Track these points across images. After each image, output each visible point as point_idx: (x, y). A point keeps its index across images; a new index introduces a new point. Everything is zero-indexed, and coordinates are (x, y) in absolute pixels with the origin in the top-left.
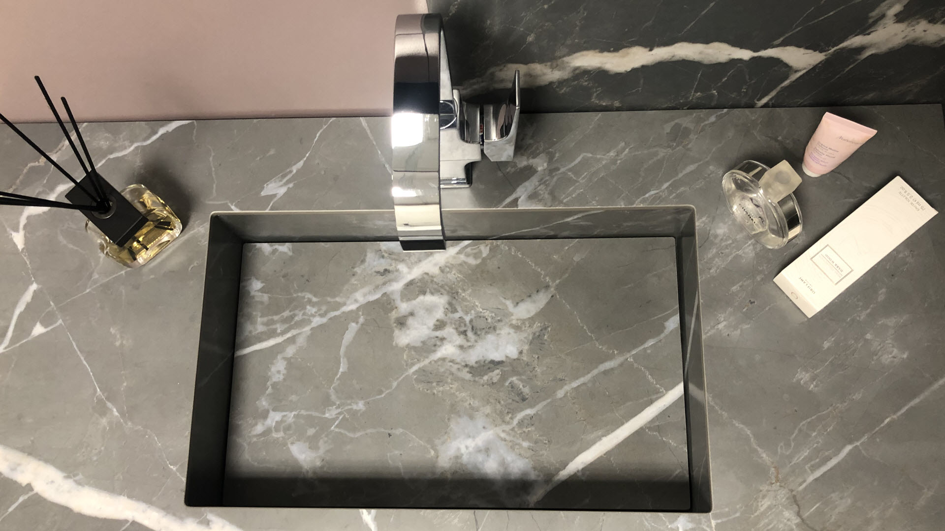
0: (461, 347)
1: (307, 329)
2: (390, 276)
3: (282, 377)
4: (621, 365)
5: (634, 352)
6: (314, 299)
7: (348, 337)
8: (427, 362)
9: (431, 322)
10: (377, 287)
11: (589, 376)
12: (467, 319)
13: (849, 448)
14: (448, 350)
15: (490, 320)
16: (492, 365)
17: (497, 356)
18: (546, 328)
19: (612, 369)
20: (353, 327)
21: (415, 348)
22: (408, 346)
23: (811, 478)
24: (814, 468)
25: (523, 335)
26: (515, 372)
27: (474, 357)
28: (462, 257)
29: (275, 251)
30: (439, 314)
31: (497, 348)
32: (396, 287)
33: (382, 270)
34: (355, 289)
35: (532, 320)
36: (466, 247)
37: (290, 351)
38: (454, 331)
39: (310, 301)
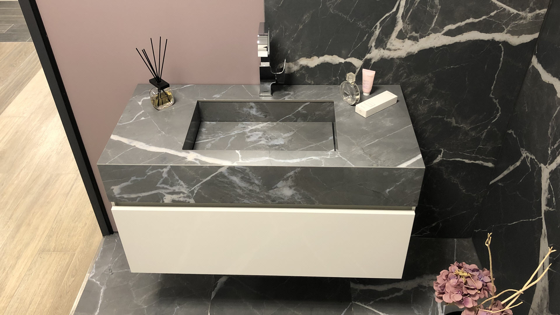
0: (266, 142)
1: (219, 138)
2: (246, 128)
3: (209, 147)
4: (316, 146)
5: (319, 143)
6: (222, 132)
7: (231, 140)
8: (256, 144)
9: (258, 137)
10: (241, 130)
11: (306, 148)
12: (269, 136)
13: (377, 140)
14: (262, 142)
15: (276, 137)
16: (276, 145)
17: (277, 144)
18: (293, 139)
19: (313, 146)
20: (233, 138)
21: (252, 142)
22: (250, 141)
23: (367, 145)
24: (367, 143)
25: (286, 140)
26: (282, 147)
27: (270, 144)
28: (268, 125)
29: (210, 123)
30: (260, 136)
31: (278, 142)
32: (247, 130)
33: (243, 127)
34: (235, 130)
35: (288, 137)
36: (269, 123)
37: (213, 142)
38: (265, 139)
39: (220, 133)
